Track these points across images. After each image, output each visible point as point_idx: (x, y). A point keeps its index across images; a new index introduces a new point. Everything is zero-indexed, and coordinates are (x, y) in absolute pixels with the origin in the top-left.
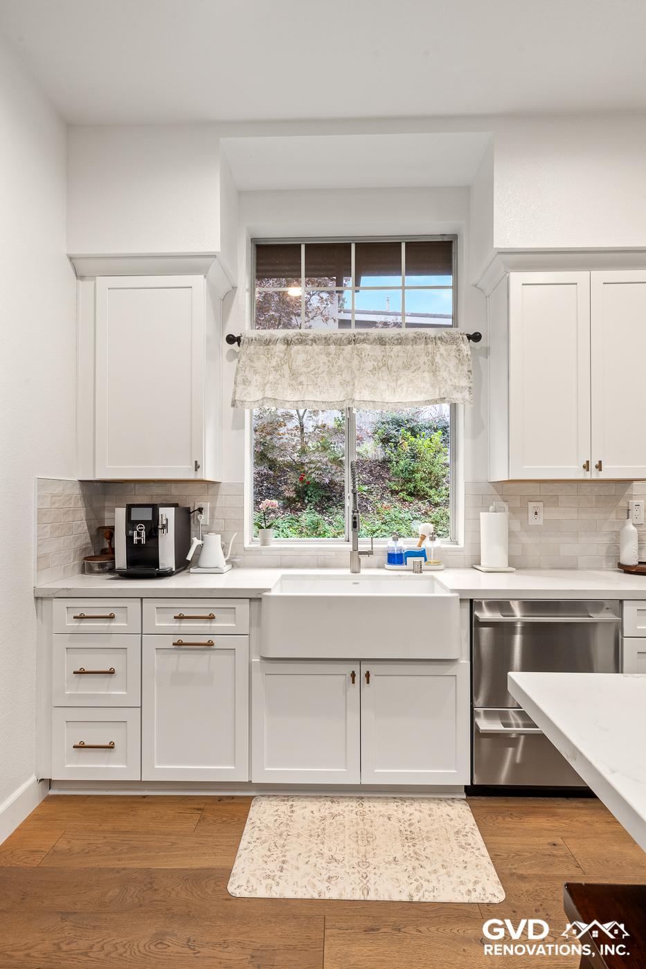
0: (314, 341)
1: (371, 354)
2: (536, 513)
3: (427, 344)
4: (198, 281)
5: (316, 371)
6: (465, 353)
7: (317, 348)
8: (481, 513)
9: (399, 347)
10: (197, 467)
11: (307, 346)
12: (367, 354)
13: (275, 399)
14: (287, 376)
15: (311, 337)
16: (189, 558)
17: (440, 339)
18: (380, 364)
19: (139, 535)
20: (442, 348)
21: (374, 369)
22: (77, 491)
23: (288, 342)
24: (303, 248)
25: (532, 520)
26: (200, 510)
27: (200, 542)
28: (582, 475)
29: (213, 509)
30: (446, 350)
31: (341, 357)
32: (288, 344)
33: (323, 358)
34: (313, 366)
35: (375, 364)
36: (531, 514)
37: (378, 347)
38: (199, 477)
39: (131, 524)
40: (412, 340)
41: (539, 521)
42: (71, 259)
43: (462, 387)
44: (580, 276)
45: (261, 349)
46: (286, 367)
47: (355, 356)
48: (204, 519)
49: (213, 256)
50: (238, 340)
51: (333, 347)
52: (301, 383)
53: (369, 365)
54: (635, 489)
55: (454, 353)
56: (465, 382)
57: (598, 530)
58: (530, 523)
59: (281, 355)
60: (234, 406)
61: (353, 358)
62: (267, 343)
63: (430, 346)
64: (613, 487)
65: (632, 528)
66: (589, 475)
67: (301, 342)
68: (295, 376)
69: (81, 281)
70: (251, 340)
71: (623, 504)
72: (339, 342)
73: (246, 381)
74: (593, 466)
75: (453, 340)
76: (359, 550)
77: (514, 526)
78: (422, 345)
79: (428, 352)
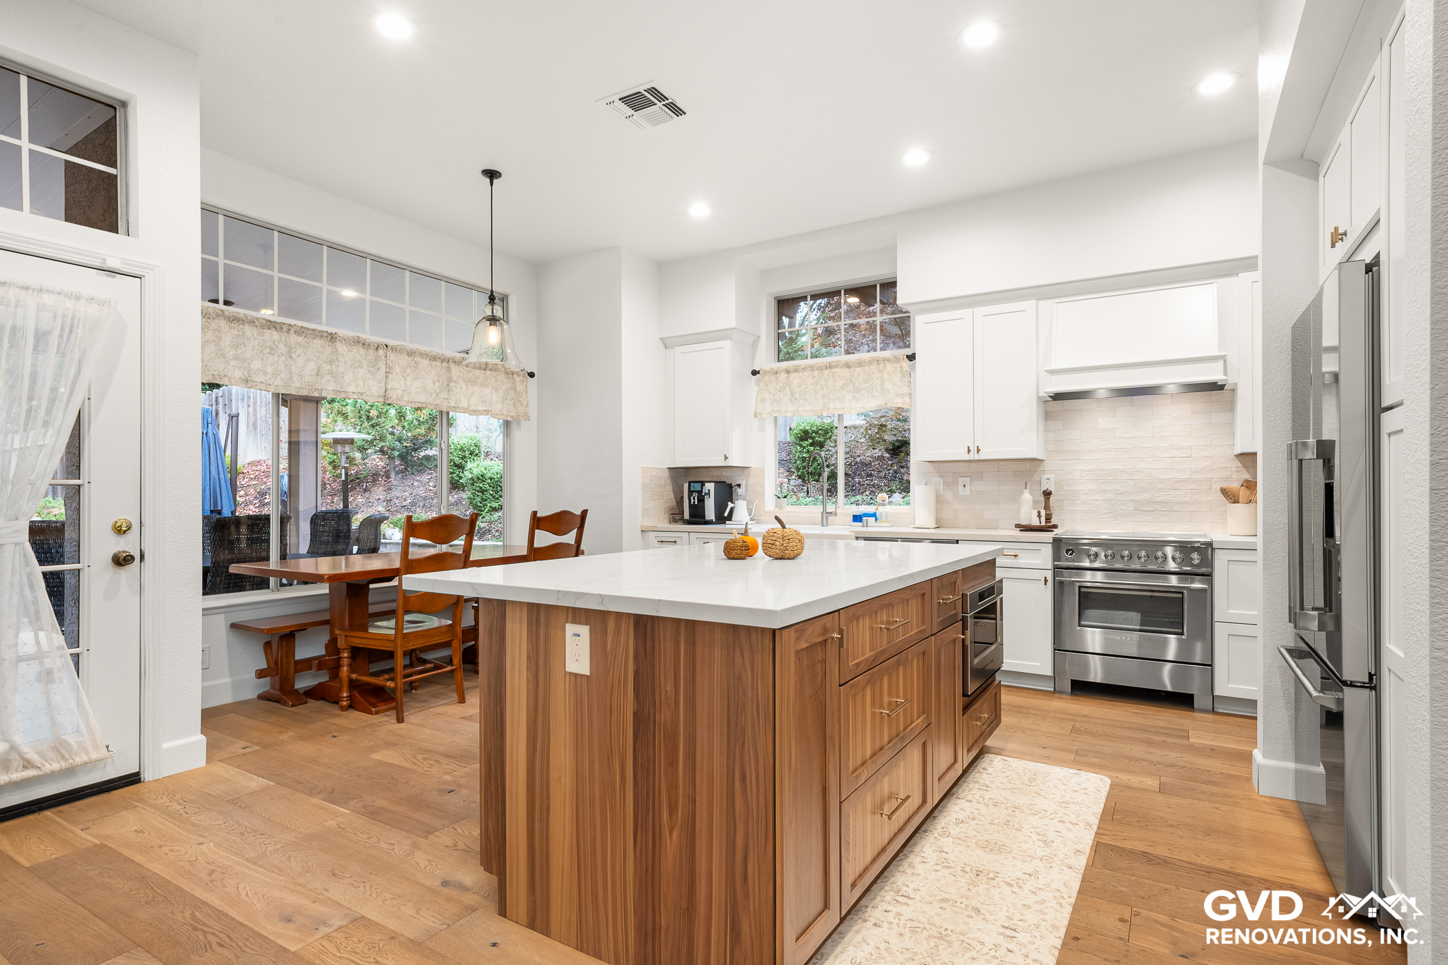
0: (804, 369)
1: (841, 375)
2: (964, 486)
3: (878, 364)
4: (727, 344)
6: (905, 369)
7: (806, 374)
9: (860, 368)
10: (726, 458)
11: (800, 373)
13: (779, 411)
14: (789, 394)
15: (802, 367)
16: (726, 515)
17: (888, 360)
18: (848, 382)
19: (694, 499)
20: (889, 367)
21: (844, 385)
22: (667, 474)
23: (788, 372)
24: (809, 298)
25: (962, 492)
26: (739, 486)
27: (733, 505)
28: (967, 457)
29: (747, 485)
30: (893, 368)
31: (823, 378)
33: (811, 380)
34: (803, 387)
35: (845, 382)
37: (845, 370)
38: (727, 465)
39: (691, 492)
40: (868, 363)
41: (967, 491)
42: (661, 339)
43: (903, 394)
44: (966, 313)
45: (773, 377)
46: (788, 388)
47: (831, 377)
48: (740, 491)
49: (734, 329)
50: (758, 372)
51: (816, 372)
52: (796, 399)
53: (839, 383)
54: (1047, 466)
55: (899, 369)
56: (906, 390)
57: (1015, 499)
58: (960, 494)
59: (785, 381)
60: (755, 416)
61: (829, 379)
62: (776, 373)
63: (881, 366)
64: (1027, 465)
65: (1027, 496)
66: (971, 457)
67: (796, 371)
68: (792, 394)
69: (667, 350)
70: (766, 372)
71: (1036, 477)
72: (820, 369)
73: (763, 400)
74: (974, 450)
75: (897, 360)
76: (827, 511)
77: (948, 495)
78: (876, 366)
79: (880, 370)
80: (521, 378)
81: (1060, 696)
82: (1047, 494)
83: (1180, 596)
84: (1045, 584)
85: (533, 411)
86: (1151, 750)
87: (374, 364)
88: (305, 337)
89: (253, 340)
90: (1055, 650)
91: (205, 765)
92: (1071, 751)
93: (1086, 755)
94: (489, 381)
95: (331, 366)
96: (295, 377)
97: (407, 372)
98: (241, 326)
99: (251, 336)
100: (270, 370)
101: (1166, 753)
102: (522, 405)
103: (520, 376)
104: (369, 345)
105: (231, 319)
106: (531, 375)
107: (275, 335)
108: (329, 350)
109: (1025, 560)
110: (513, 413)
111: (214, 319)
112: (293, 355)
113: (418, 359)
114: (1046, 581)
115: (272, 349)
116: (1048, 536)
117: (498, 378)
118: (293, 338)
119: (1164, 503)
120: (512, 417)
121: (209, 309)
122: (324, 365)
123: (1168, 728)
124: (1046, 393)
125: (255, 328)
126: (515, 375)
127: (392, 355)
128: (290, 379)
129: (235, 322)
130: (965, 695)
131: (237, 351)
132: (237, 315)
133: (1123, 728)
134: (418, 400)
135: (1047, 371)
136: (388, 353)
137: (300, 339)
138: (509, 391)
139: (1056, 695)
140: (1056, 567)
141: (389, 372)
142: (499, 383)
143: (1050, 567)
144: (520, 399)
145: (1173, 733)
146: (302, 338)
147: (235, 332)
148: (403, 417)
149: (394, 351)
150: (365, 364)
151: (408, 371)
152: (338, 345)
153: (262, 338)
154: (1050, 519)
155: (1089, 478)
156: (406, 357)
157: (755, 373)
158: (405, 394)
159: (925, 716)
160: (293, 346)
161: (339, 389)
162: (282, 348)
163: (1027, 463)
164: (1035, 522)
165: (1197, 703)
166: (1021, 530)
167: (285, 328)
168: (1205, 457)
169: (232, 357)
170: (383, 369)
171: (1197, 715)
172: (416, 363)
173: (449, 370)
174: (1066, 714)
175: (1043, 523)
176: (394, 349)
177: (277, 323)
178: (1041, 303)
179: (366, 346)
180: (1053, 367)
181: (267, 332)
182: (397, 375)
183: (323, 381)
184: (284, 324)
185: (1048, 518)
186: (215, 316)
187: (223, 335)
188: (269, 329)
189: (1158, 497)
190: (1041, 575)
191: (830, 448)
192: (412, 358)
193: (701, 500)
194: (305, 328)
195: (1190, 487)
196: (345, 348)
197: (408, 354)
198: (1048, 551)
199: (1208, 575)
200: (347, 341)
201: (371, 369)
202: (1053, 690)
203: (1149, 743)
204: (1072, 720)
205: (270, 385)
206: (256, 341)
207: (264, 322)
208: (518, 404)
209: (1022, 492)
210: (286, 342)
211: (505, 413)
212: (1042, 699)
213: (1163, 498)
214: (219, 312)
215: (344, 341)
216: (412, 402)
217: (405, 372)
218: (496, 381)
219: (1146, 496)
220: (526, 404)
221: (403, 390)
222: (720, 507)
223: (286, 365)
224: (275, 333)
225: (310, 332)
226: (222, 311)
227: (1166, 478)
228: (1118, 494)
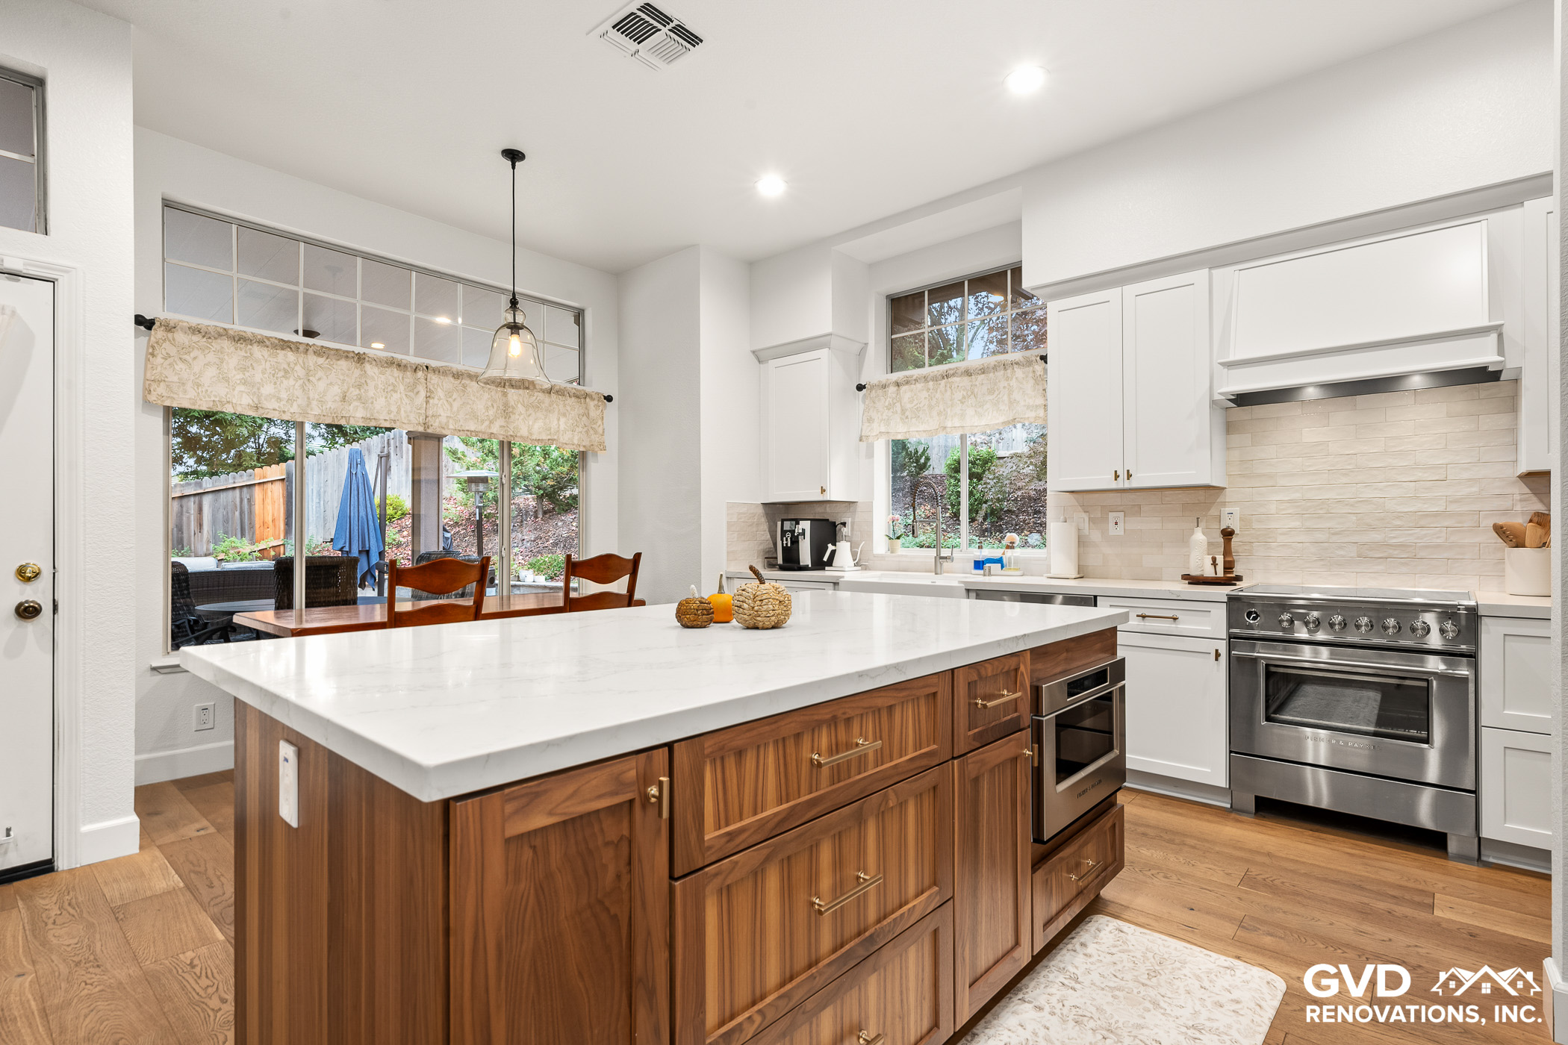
0: (920, 380)
1: (960, 385)
2: (1116, 523)
3: (1005, 370)
4: (824, 353)
5: (918, 406)
6: (1038, 374)
7: (919, 386)
8: (1052, 524)
9: (983, 376)
10: (823, 491)
11: (912, 386)
12: (956, 385)
13: (888, 433)
14: (899, 411)
15: (914, 377)
16: (825, 559)
17: (1017, 363)
18: (969, 393)
19: (787, 540)
20: (1019, 372)
21: (964, 397)
22: (761, 510)
23: (898, 384)
24: (926, 293)
25: (1113, 531)
26: (844, 524)
27: (833, 548)
28: (1114, 485)
29: (853, 523)
30: (1024, 373)
31: (939, 391)
33: (925, 394)
34: (915, 402)
35: (965, 394)
36: (1111, 524)
37: (966, 379)
38: (825, 499)
39: (783, 533)
40: (993, 368)
41: (1120, 531)
42: (754, 352)
43: (1037, 406)
44: (1112, 294)
45: (880, 392)
46: (898, 404)
47: (948, 389)
48: (845, 531)
49: (830, 334)
50: (864, 387)
51: (931, 383)
52: (907, 417)
53: (959, 395)
54: (1229, 495)
55: (1031, 375)
56: (1040, 401)
57: (1184, 540)
58: (1110, 534)
59: (894, 395)
60: (861, 440)
61: (946, 391)
62: (884, 386)
63: (1009, 371)
64: (1201, 495)
65: (1199, 536)
66: (1122, 484)
67: (907, 383)
68: (903, 411)
69: (761, 365)
70: (873, 387)
71: (1213, 512)
72: (935, 379)
73: (870, 420)
74: (1122, 474)
75: (1029, 363)
76: (942, 555)
77: (1095, 536)
78: (1002, 372)
79: (1008, 377)
80: (596, 402)
81: (1237, 816)
82: (1228, 534)
83: (1425, 684)
84: (1217, 659)
85: (612, 439)
86: (1367, 927)
87: (412, 388)
88: (327, 358)
89: (263, 362)
90: (1231, 752)
91: (138, 851)
92: (1230, 919)
93: (1256, 929)
94: (555, 405)
95: (360, 390)
96: (314, 403)
97: (454, 397)
98: (249, 347)
99: (261, 357)
100: (284, 395)
101: (1391, 936)
102: (596, 432)
103: (594, 400)
104: (405, 366)
105: (236, 339)
106: (609, 399)
107: (291, 356)
108: (357, 372)
109: (1188, 624)
110: (587, 443)
111: (215, 338)
112: (311, 378)
113: (467, 381)
114: (1217, 655)
115: (286, 372)
116: (1223, 592)
117: (567, 402)
118: (312, 360)
119: (1402, 546)
120: (584, 446)
121: (209, 328)
122: (352, 389)
123: (1400, 886)
124: (1220, 394)
125: (265, 348)
126: (588, 400)
127: (433, 377)
128: (308, 406)
129: (241, 341)
130: (1038, 839)
131: (244, 374)
132: (243, 334)
133: (1326, 880)
134: (467, 428)
135: (1222, 364)
136: (429, 375)
137: (321, 360)
138: (581, 417)
139: (1233, 815)
140: (1231, 637)
141: (429, 397)
142: (568, 408)
143: (1224, 635)
144: (593, 426)
145: (1407, 897)
146: (323, 359)
147: (243, 353)
148: (548, 455)
149: (437, 372)
150: (402, 388)
151: (455, 395)
152: (367, 366)
153: (275, 360)
154: (1232, 568)
155: (1289, 512)
156: (452, 379)
157: (860, 388)
158: (451, 421)
159: (936, 889)
160: (312, 368)
161: (368, 416)
162: (299, 371)
163: (1201, 492)
164: (1209, 572)
165: (1452, 846)
166: (1189, 583)
167: (302, 348)
168: (1470, 480)
169: (238, 382)
170: (423, 394)
171: (1451, 864)
172: (465, 386)
173: (505, 394)
174: (1241, 849)
175: (1221, 573)
176: (436, 371)
177: (292, 342)
178: (1215, 272)
179: (402, 367)
180: (1232, 358)
181: (281, 353)
182: (439, 399)
183: (351, 407)
184: (300, 343)
185: (1229, 567)
186: (216, 336)
187: (226, 357)
188: (283, 349)
189: (1394, 538)
190: (1211, 646)
191: (988, 481)
192: (459, 381)
193: (795, 541)
194: (326, 348)
195: (1446, 524)
196: (376, 370)
197: (453, 376)
198: (1220, 613)
199: (1470, 656)
200: (379, 363)
201: (408, 394)
202: (1229, 806)
203: (1365, 913)
204: (1247, 861)
205: (284, 412)
206: (268, 364)
207: (277, 341)
208: (592, 432)
209: (1192, 533)
210: (304, 364)
211: (576, 442)
212: (1208, 821)
213: (1401, 540)
214: (221, 331)
215: (374, 363)
216: (459, 431)
217: (450, 397)
218: (565, 406)
219: (1377, 537)
220: (601, 432)
221: (447, 417)
222: (818, 551)
223: (304, 390)
224: (290, 354)
225: (332, 352)
226: (225, 329)
227: (1406, 510)
228: (1333, 534)
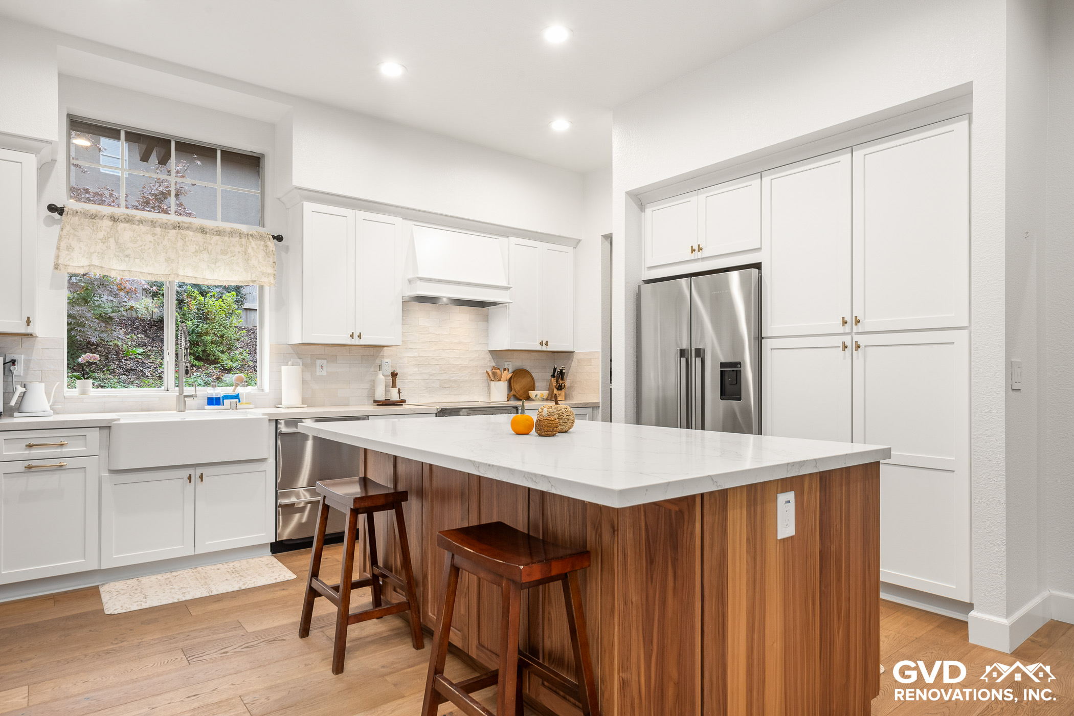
0: (141, 222)
1: (193, 239)
2: (322, 368)
3: (241, 238)
4: (30, 159)
5: (143, 247)
6: (271, 249)
7: (143, 228)
8: (282, 367)
9: (218, 237)
10: (28, 322)
11: (134, 226)
12: (190, 239)
13: (101, 267)
14: (114, 248)
15: (138, 218)
16: (14, 404)
17: (251, 235)
18: (202, 248)
20: (253, 243)
21: (196, 251)
23: (114, 219)
24: (121, 132)
25: (319, 372)
26: (15, 362)
27: (23, 389)
28: (349, 341)
29: (27, 361)
30: (256, 245)
31: (166, 238)
32: (114, 221)
33: (149, 238)
34: (140, 243)
35: (197, 248)
36: (318, 368)
37: (200, 235)
38: (27, 331)
40: (229, 234)
41: (323, 373)
43: (269, 274)
44: (349, 212)
45: (87, 221)
46: (112, 240)
47: (179, 239)
50: (61, 210)
51: (158, 230)
52: (127, 256)
54: (385, 351)
55: (264, 247)
56: (270, 271)
58: (319, 375)
59: (107, 229)
61: (177, 240)
62: (93, 217)
63: (244, 239)
64: (372, 351)
65: (381, 377)
67: (126, 221)
68: (119, 248)
70: (76, 214)
71: (378, 362)
72: (164, 226)
73: (70, 248)
74: (356, 335)
75: (261, 238)
76: (185, 394)
78: (237, 239)
79: (242, 244)
82: (393, 375)
119: (455, 381)
135: (418, 278)
155: (413, 363)
157: (52, 208)
163: (372, 349)
166: (378, 405)
168: (476, 351)
195: (468, 371)
209: (375, 374)
213: (454, 378)
219: (446, 377)
227: (457, 364)
228: (431, 375)
